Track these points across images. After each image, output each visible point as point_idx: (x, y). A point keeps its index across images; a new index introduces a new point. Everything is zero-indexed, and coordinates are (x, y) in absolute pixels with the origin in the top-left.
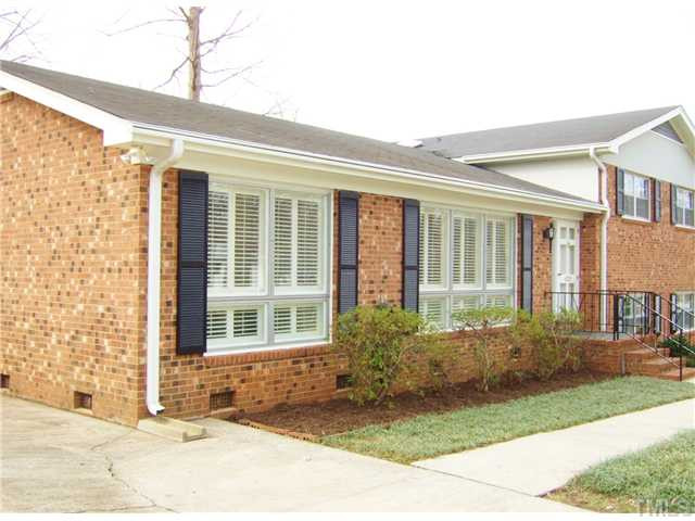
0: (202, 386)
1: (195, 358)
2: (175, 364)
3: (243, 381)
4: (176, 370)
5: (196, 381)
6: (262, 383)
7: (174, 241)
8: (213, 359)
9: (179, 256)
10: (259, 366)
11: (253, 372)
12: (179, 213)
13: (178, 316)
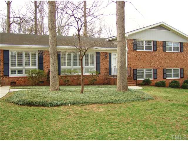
0: (9, 81)
1: (7, 77)
2: (4, 77)
3: (17, 81)
4: (4, 78)
5: (8, 80)
6: (21, 81)
7: (3, 60)
8: (11, 77)
9: (4, 62)
10: (21, 79)
11: (19, 80)
12: (4, 56)
13: (4, 71)
